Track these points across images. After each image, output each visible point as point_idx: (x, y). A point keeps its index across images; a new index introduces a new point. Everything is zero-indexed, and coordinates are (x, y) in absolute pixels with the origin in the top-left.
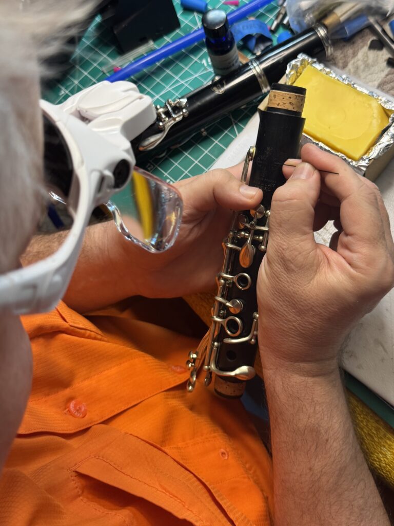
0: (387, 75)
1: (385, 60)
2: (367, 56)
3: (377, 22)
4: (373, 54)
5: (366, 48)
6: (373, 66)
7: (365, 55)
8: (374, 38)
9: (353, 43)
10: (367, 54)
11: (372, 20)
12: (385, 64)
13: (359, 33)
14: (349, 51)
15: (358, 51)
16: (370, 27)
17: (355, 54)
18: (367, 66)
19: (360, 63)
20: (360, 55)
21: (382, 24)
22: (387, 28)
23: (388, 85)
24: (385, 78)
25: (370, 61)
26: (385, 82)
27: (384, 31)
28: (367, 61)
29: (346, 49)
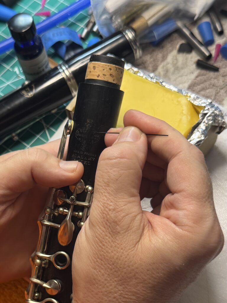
0: (197, 77)
1: (194, 63)
2: (177, 59)
3: (185, 26)
4: (181, 57)
5: (175, 52)
6: (182, 68)
7: (175, 58)
8: (183, 42)
9: (163, 47)
10: (176, 57)
11: (179, 24)
12: (194, 66)
13: (168, 37)
14: (159, 55)
15: (167, 55)
16: (178, 31)
17: (164, 58)
18: (177, 69)
19: (170, 66)
20: (170, 58)
21: (190, 28)
22: (196, 32)
23: (198, 86)
24: (195, 79)
25: (180, 64)
26: (195, 83)
27: (192, 34)
28: (176, 64)
29: (155, 54)
